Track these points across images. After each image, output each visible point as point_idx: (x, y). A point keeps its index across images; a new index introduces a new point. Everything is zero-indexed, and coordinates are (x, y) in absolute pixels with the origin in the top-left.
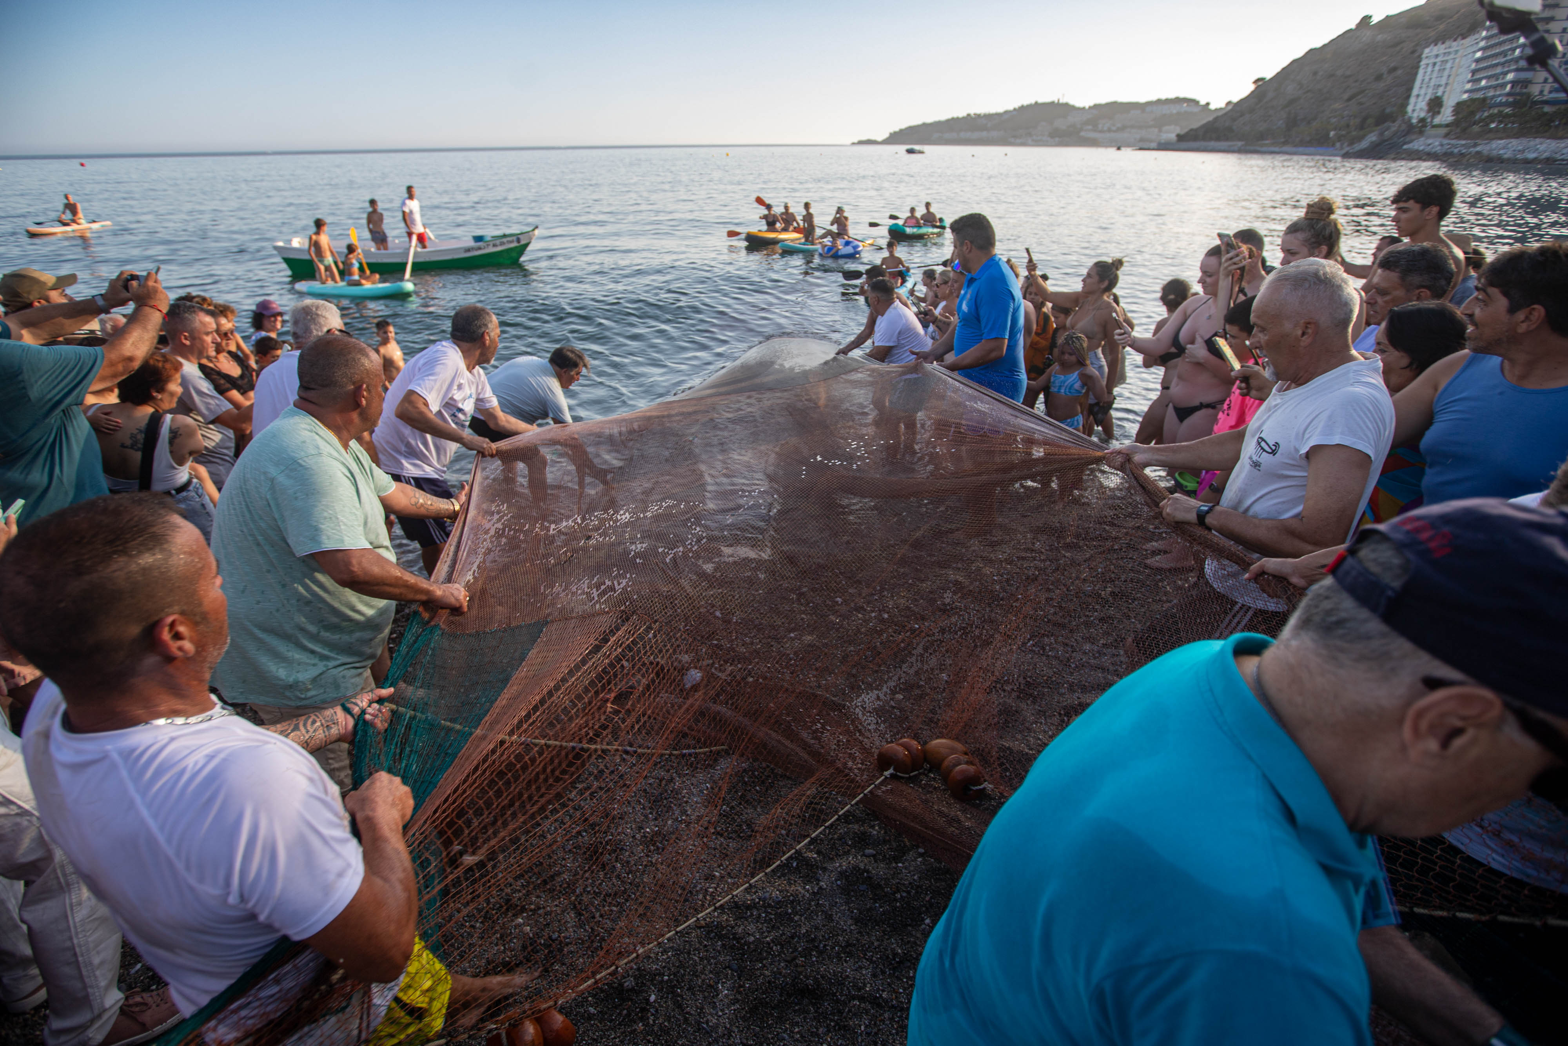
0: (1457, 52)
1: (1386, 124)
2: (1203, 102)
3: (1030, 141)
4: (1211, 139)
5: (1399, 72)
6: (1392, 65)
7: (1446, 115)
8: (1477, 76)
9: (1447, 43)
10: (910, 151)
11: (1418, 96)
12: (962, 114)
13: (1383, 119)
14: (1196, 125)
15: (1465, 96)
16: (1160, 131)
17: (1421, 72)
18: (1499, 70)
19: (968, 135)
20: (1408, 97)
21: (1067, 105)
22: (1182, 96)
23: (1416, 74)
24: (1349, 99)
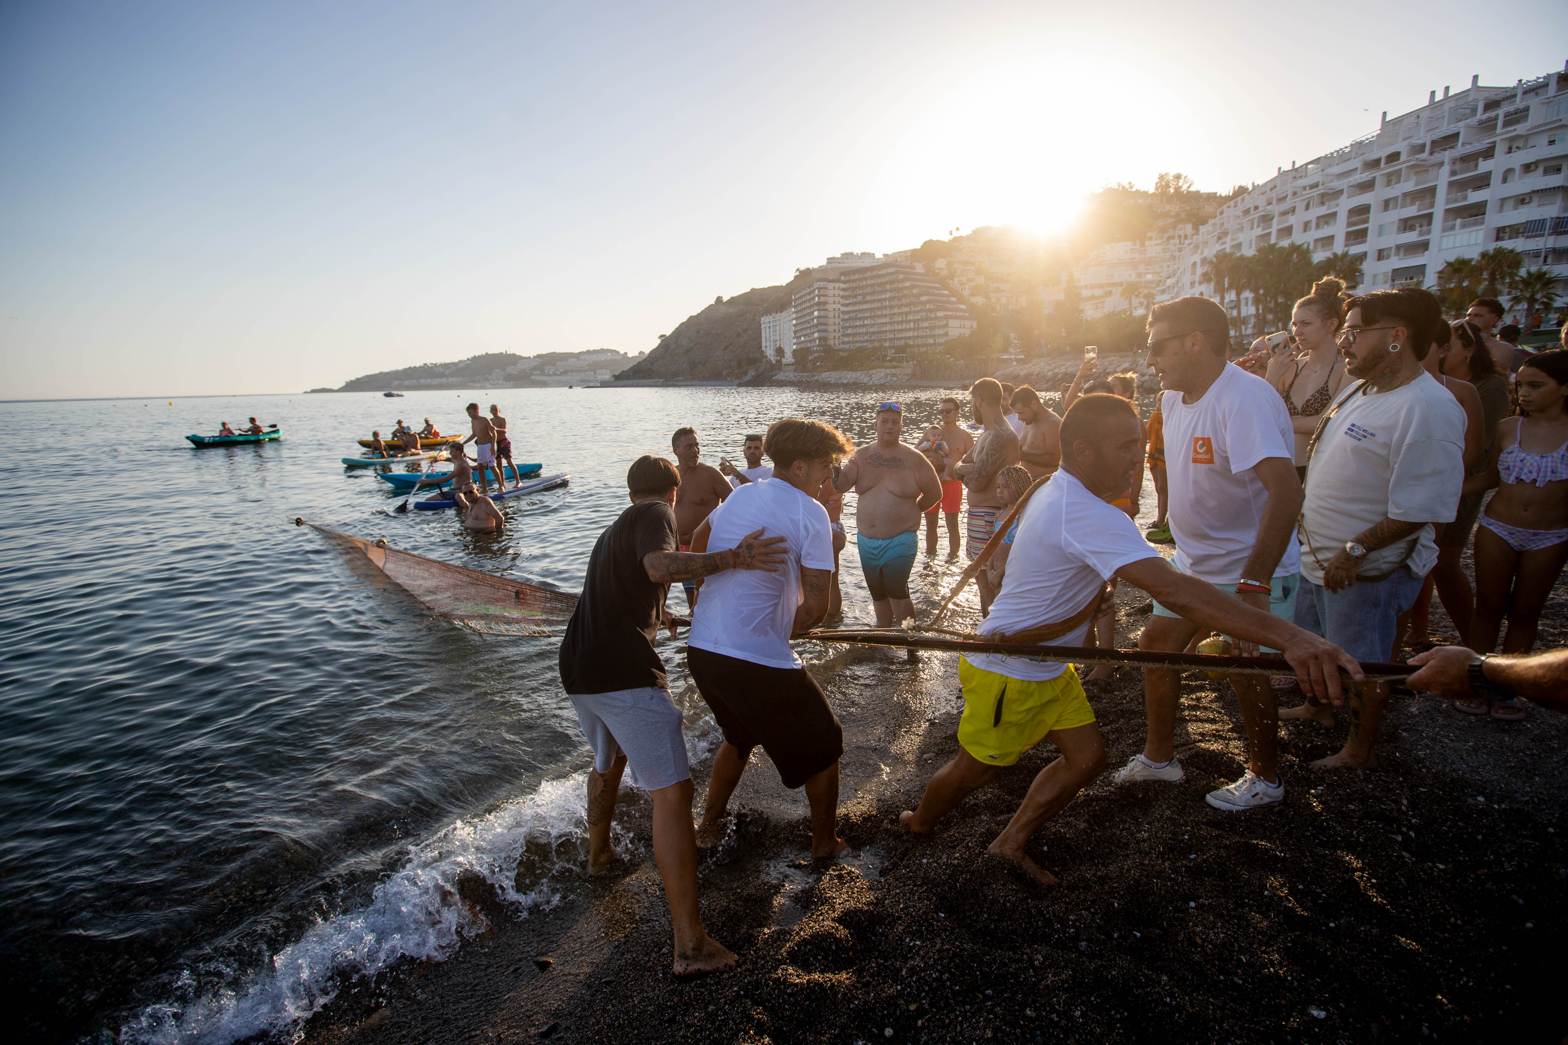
0: (780, 320)
1: (756, 364)
2: (622, 352)
3: (488, 385)
4: (639, 378)
5: (750, 332)
6: (744, 327)
7: (789, 358)
8: (798, 335)
9: (773, 315)
10: (386, 395)
11: (767, 345)
12: (418, 363)
13: (752, 362)
14: (627, 367)
15: (795, 347)
16: (595, 374)
17: (763, 332)
18: (808, 331)
19: (428, 381)
20: (761, 347)
21: (514, 355)
22: (605, 348)
23: (761, 333)
24: (725, 349)
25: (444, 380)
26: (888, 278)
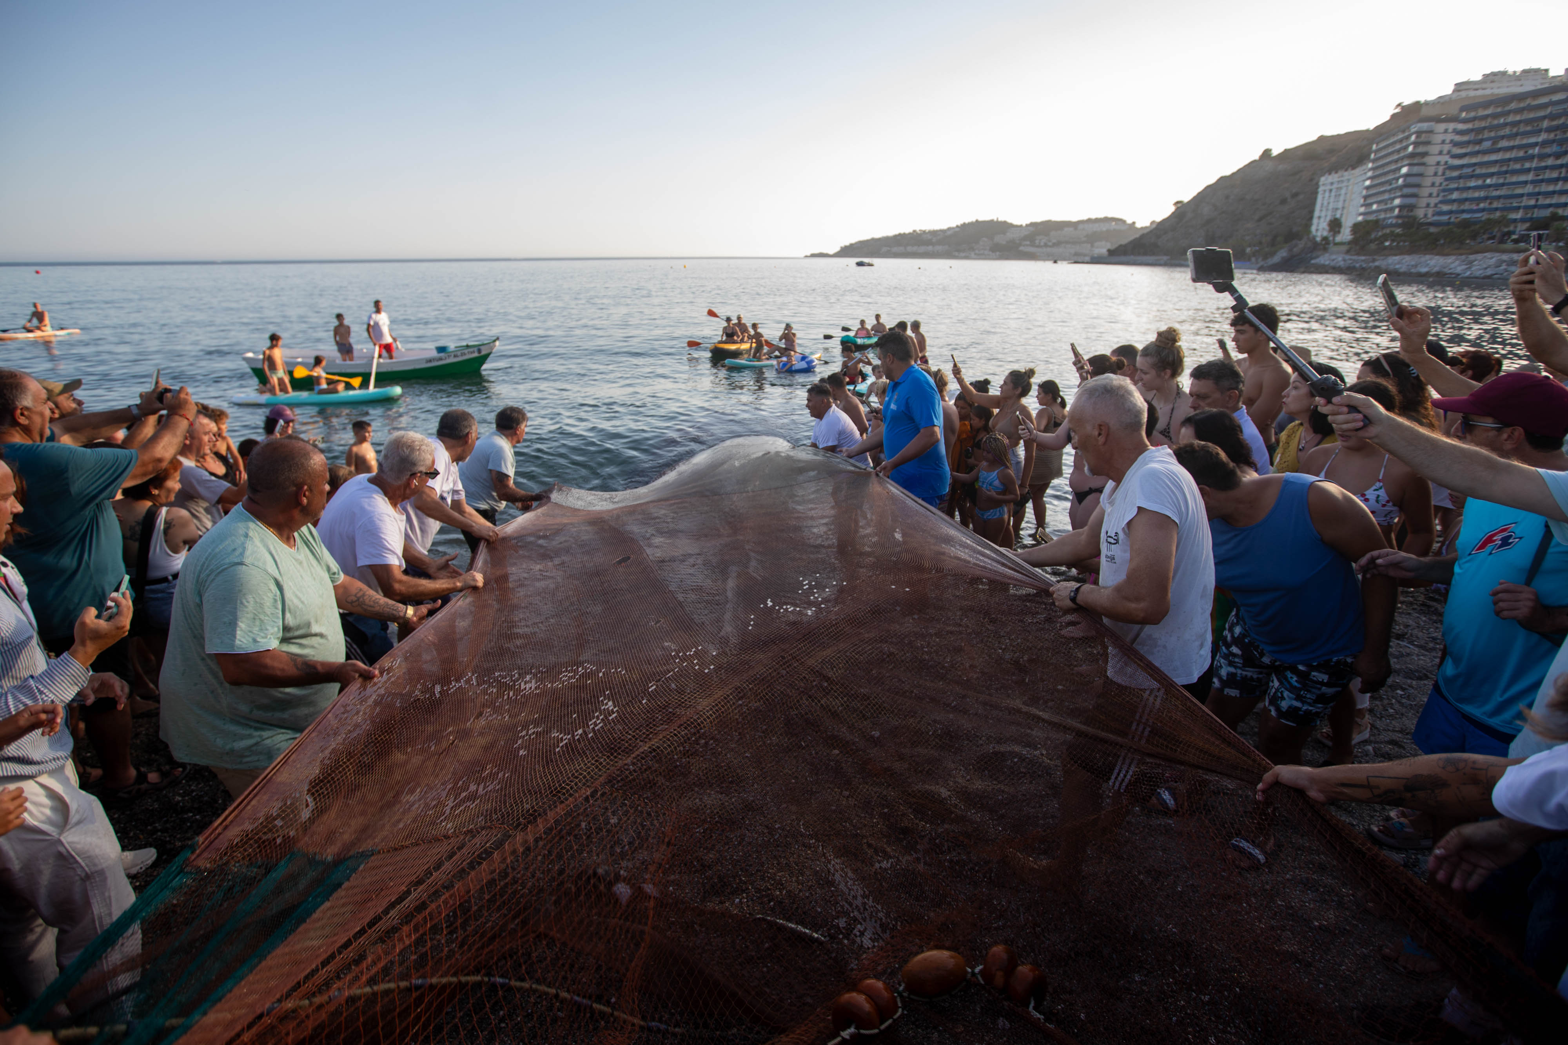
0: (1349, 180)
1: (1294, 242)
2: (1129, 221)
3: (973, 255)
4: (1139, 254)
5: (1301, 197)
6: (1294, 191)
7: (1346, 235)
8: (1369, 201)
9: (1340, 173)
10: (860, 264)
11: (1319, 218)
13: (1291, 237)
14: (1124, 241)
15: (1360, 218)
16: (1092, 246)
17: (1320, 197)
18: (1386, 196)
19: (915, 249)
20: (1311, 218)
21: (1005, 222)
22: (1110, 216)
23: (1315, 199)
24: (1260, 220)
25: (930, 248)
26: (1549, 110)
